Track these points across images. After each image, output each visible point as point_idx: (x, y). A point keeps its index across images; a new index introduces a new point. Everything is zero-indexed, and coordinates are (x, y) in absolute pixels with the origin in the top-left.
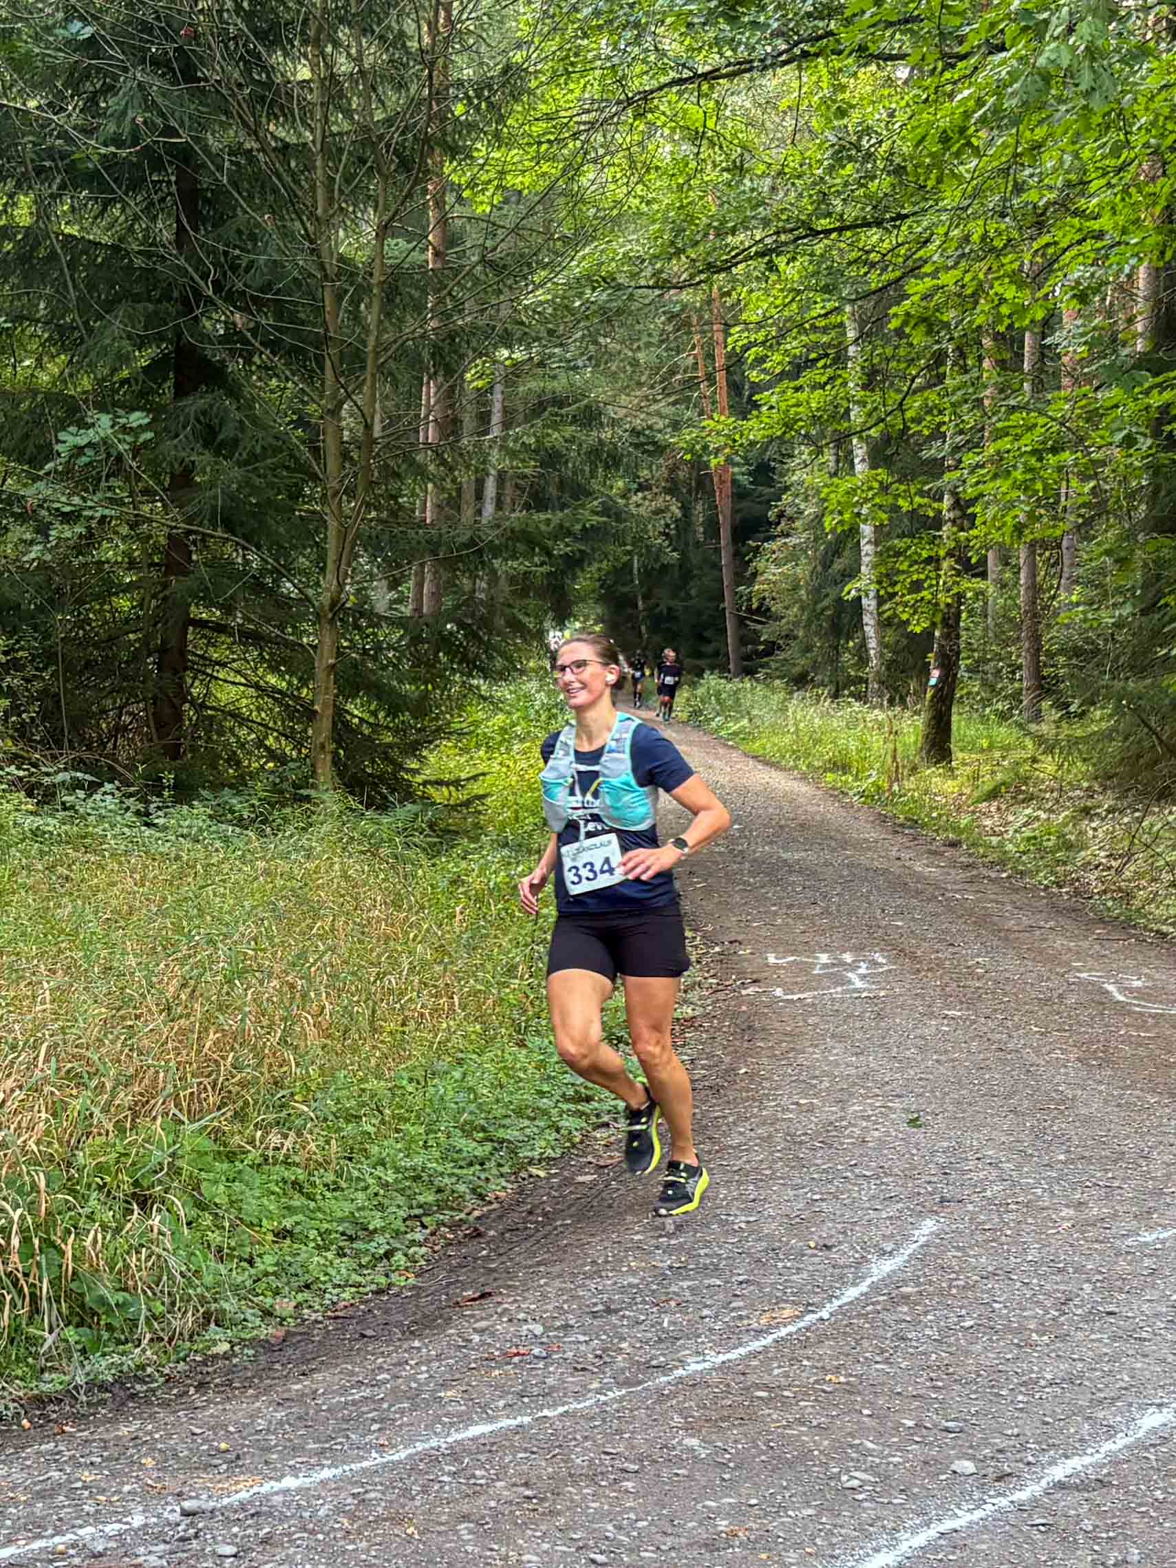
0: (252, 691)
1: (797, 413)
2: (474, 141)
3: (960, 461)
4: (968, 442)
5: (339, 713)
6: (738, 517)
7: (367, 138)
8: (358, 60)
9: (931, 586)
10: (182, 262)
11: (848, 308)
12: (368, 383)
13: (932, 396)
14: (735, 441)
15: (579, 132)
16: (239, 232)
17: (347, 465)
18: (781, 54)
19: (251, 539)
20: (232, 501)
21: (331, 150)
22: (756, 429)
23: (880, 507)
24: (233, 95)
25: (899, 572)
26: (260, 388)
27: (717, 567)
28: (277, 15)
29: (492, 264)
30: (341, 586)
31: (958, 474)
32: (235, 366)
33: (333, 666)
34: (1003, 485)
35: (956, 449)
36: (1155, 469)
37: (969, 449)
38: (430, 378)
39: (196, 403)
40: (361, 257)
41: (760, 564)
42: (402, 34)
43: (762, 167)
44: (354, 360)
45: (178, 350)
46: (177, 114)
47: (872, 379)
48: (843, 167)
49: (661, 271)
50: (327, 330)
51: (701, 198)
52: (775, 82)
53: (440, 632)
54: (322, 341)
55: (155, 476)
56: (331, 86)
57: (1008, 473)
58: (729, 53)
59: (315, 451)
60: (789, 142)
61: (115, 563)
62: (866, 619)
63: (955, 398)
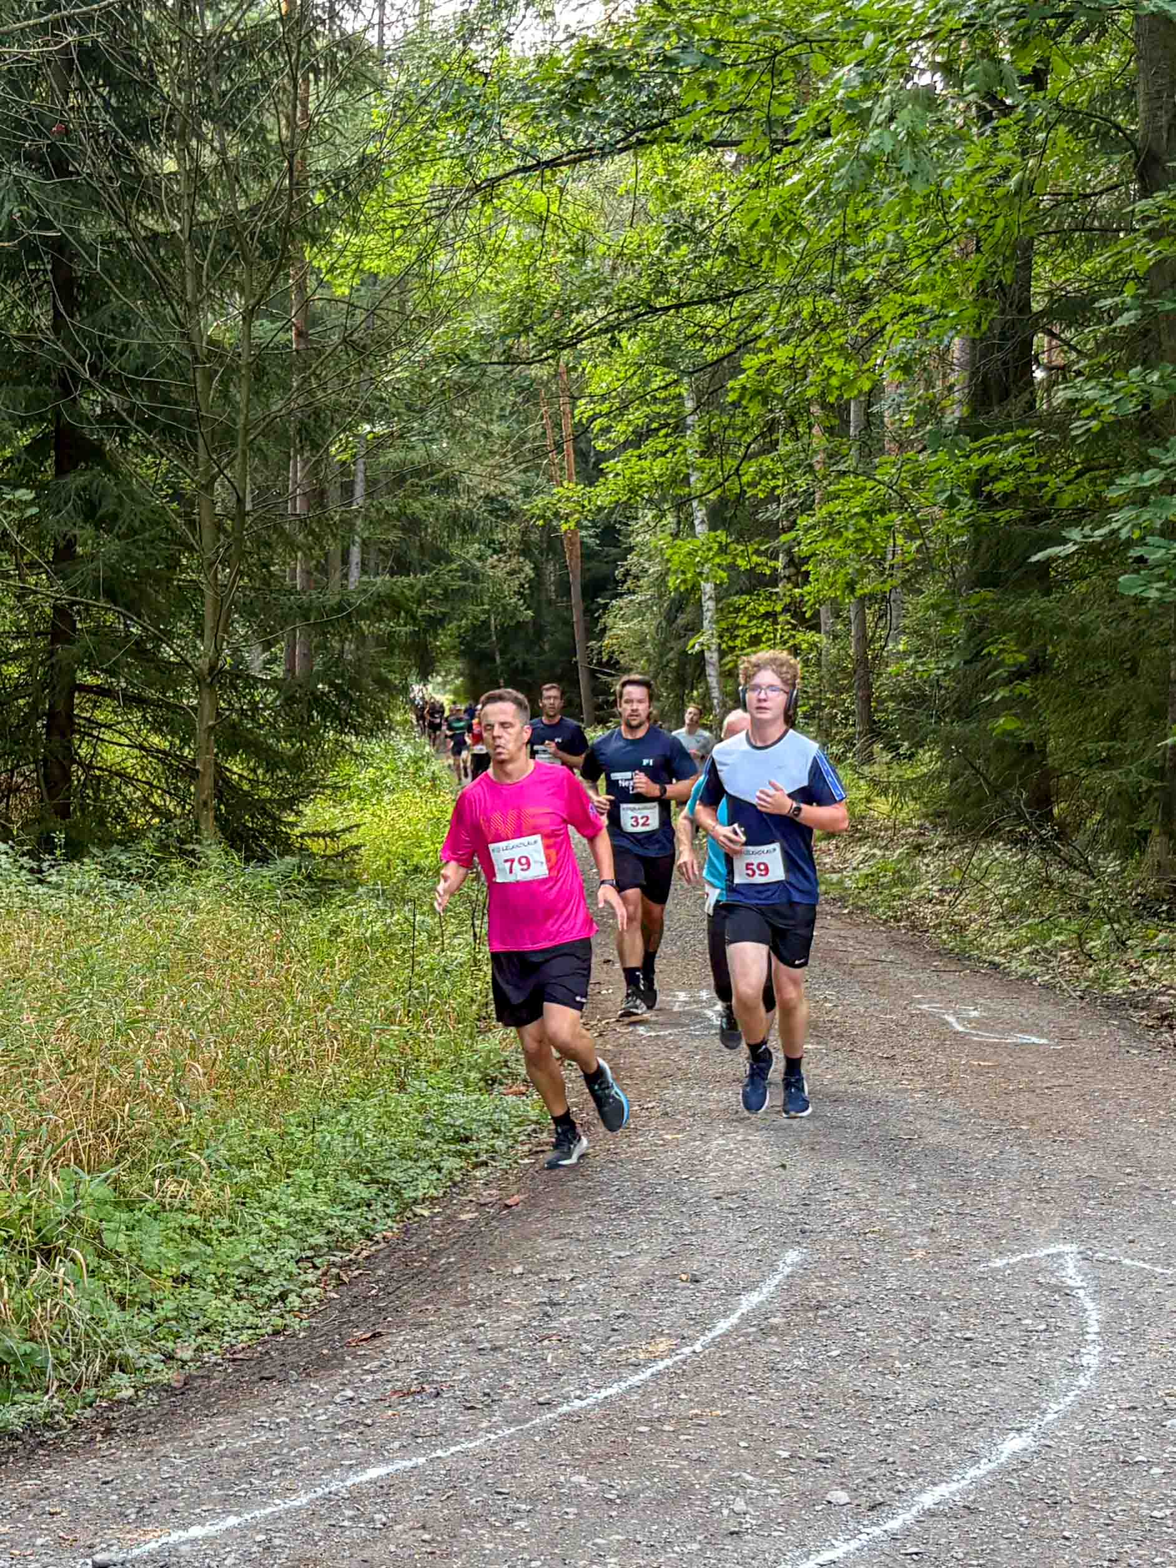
0: (136, 752)
1: (641, 480)
2: (333, 228)
3: (794, 522)
4: (801, 504)
5: (220, 772)
6: (588, 576)
7: (232, 226)
8: (222, 152)
9: (769, 640)
10: (59, 347)
11: (686, 380)
12: (239, 460)
13: (767, 462)
14: (583, 507)
15: (431, 218)
16: (113, 317)
17: (222, 537)
18: (618, 142)
19: (132, 608)
20: (113, 572)
21: (198, 236)
22: (603, 495)
23: (719, 565)
24: (104, 187)
25: (737, 627)
26: (136, 465)
27: (569, 623)
28: (144, 112)
29: (353, 345)
30: (218, 651)
31: (792, 534)
32: (112, 444)
33: (212, 728)
35: (790, 511)
36: (975, 527)
37: (802, 512)
38: (296, 452)
39: (77, 480)
40: (228, 339)
41: (609, 620)
42: (262, 128)
43: (602, 249)
44: (225, 437)
45: (57, 430)
46: (52, 208)
47: (711, 445)
48: (678, 248)
49: (511, 348)
50: (199, 410)
51: (546, 278)
52: (612, 168)
53: (312, 693)
54: (194, 420)
55: (40, 549)
56: (196, 176)
57: (840, 533)
58: (570, 142)
59: (191, 524)
60: (627, 223)
62: (709, 670)
63: (788, 464)
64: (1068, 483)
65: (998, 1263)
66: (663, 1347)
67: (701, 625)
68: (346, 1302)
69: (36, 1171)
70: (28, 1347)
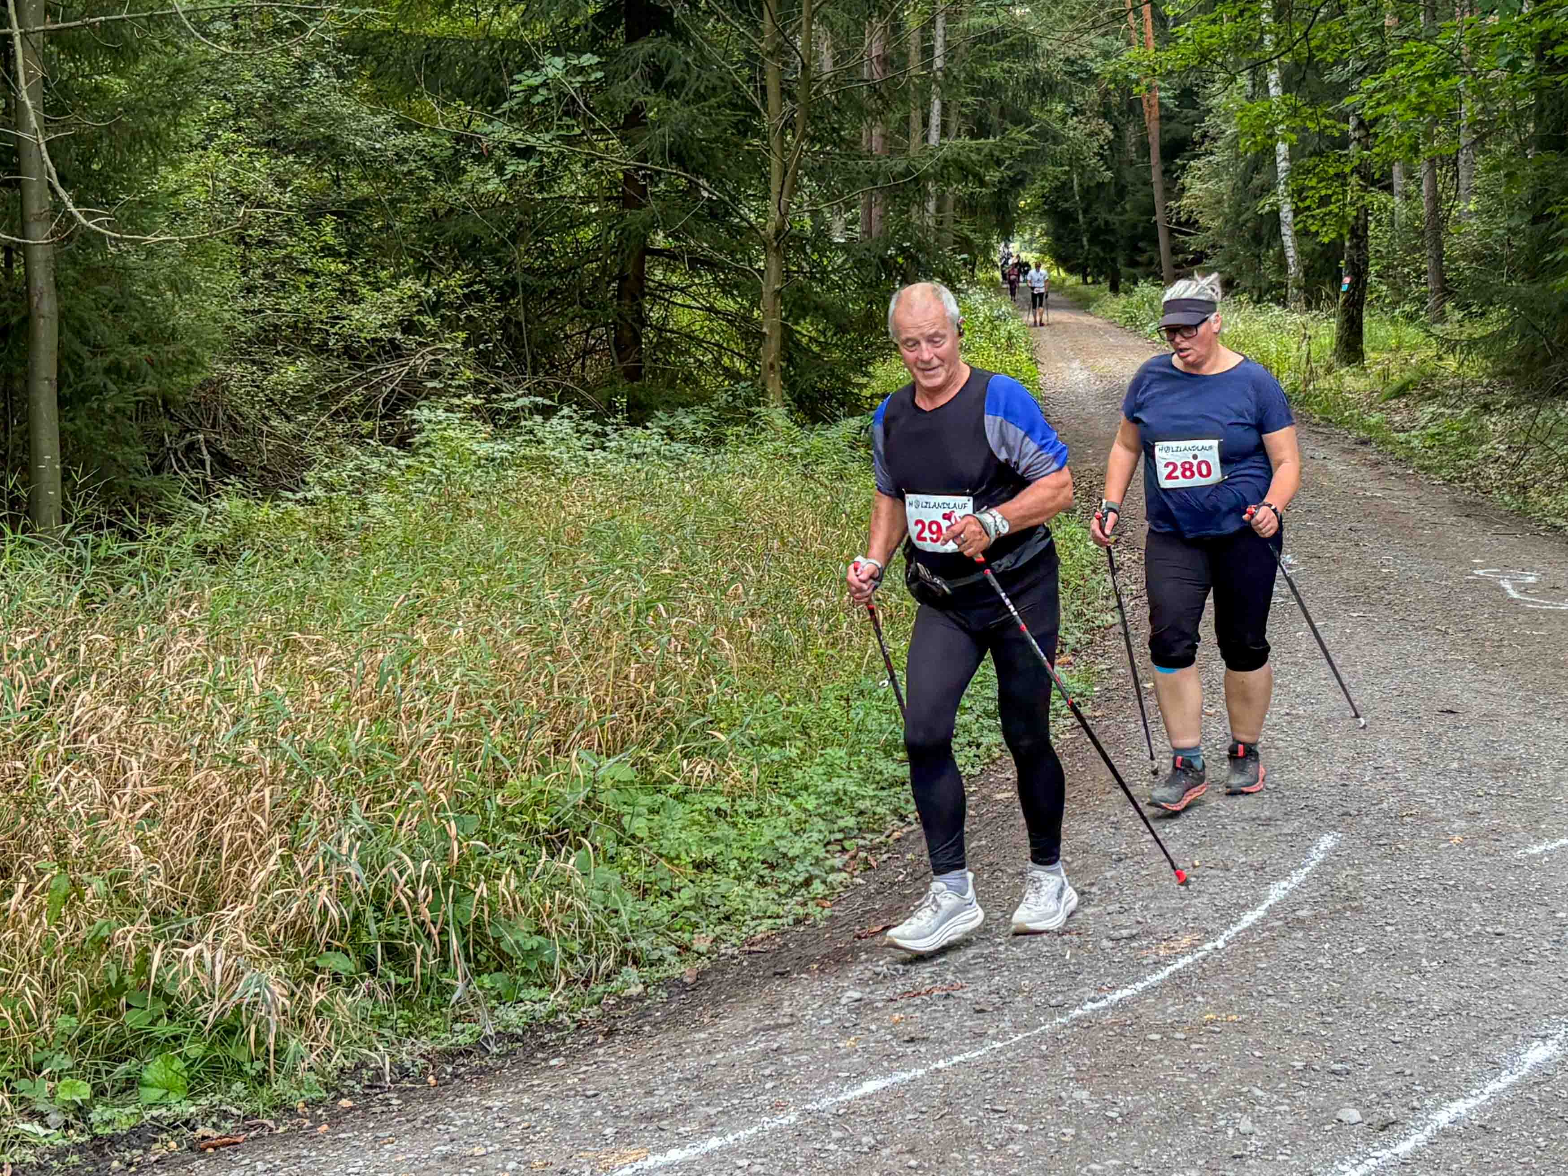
1: (1211, 44)
3: (1360, 85)
4: (1366, 68)
6: (1167, 137)
12: (805, 25)
13: (1335, 26)
14: (1154, 70)
19: (700, 173)
20: (679, 137)
22: (1174, 59)
23: (1289, 128)
25: (1306, 188)
27: (1148, 183)
30: (784, 216)
31: (1358, 97)
33: (780, 291)
35: (1358, 74)
36: (1539, 90)
37: (1368, 75)
39: (645, 47)
41: (1187, 180)
47: (1281, 9)
55: (608, 115)
57: (1404, 97)
61: (573, 198)
62: (1284, 230)
63: (1354, 28)
65: (1536, 850)
66: (1186, 941)
67: (1275, 186)
68: (872, 889)
69: (557, 752)
70: (535, 941)
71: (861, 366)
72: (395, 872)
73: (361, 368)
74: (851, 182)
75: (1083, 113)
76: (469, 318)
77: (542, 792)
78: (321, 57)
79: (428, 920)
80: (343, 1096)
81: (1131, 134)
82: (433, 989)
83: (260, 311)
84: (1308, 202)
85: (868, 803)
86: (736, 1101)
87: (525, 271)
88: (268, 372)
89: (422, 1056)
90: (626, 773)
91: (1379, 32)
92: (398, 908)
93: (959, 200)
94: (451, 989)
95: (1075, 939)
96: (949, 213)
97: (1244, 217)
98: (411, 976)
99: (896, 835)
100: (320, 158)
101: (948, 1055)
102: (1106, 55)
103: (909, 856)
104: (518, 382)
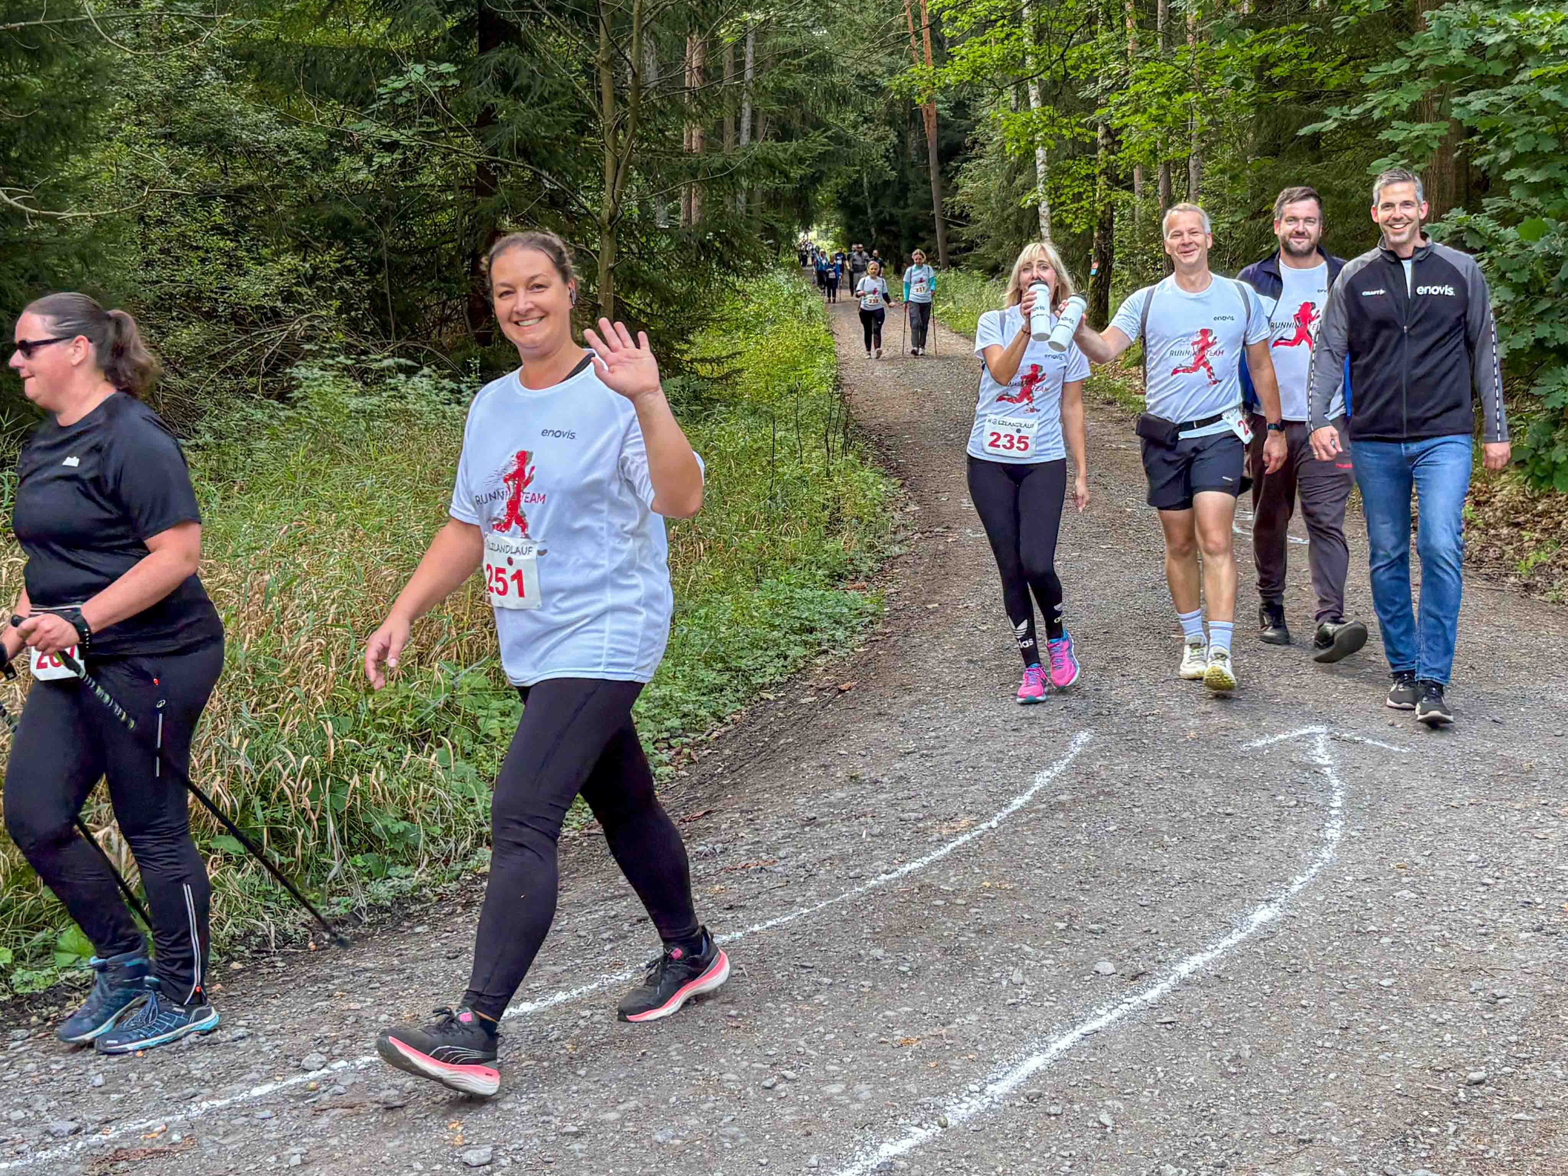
1: (982, 63)
3: (1109, 100)
4: (1114, 85)
6: (943, 143)
9: (1089, 197)
12: (635, 40)
13: (1087, 49)
14: (934, 84)
20: (526, 134)
22: (950, 75)
23: (1049, 135)
27: (927, 182)
30: (617, 204)
31: (1107, 110)
32: (527, 26)
33: (613, 269)
34: (1140, 119)
35: (1107, 90)
37: (1115, 91)
39: (495, 57)
41: (960, 179)
44: (623, 22)
47: (1041, 34)
54: (596, 7)
57: (1145, 109)
61: (433, 186)
62: (1043, 222)
63: (1104, 50)
64: (1334, 69)
65: (1259, 743)
66: (964, 823)
67: (1035, 184)
68: (694, 779)
69: (421, 663)
70: (401, 826)
71: (682, 335)
72: (279, 766)
73: (247, 332)
74: (674, 176)
75: (872, 121)
76: (341, 288)
77: (407, 697)
78: (213, 62)
79: (308, 808)
80: (234, 959)
81: (912, 138)
82: (313, 867)
83: (157, 282)
84: (1063, 199)
85: (691, 706)
86: (578, 961)
87: (390, 249)
88: (164, 335)
89: (303, 925)
90: (480, 681)
91: (1123, 54)
92: (282, 797)
93: (765, 194)
94: (327, 867)
95: (870, 820)
96: (758, 203)
97: (1010, 210)
98: (293, 856)
99: (715, 734)
100: (210, 149)
101: (763, 920)
102: (892, 72)
103: (727, 752)
104: (383, 346)
